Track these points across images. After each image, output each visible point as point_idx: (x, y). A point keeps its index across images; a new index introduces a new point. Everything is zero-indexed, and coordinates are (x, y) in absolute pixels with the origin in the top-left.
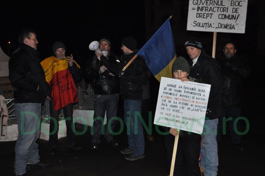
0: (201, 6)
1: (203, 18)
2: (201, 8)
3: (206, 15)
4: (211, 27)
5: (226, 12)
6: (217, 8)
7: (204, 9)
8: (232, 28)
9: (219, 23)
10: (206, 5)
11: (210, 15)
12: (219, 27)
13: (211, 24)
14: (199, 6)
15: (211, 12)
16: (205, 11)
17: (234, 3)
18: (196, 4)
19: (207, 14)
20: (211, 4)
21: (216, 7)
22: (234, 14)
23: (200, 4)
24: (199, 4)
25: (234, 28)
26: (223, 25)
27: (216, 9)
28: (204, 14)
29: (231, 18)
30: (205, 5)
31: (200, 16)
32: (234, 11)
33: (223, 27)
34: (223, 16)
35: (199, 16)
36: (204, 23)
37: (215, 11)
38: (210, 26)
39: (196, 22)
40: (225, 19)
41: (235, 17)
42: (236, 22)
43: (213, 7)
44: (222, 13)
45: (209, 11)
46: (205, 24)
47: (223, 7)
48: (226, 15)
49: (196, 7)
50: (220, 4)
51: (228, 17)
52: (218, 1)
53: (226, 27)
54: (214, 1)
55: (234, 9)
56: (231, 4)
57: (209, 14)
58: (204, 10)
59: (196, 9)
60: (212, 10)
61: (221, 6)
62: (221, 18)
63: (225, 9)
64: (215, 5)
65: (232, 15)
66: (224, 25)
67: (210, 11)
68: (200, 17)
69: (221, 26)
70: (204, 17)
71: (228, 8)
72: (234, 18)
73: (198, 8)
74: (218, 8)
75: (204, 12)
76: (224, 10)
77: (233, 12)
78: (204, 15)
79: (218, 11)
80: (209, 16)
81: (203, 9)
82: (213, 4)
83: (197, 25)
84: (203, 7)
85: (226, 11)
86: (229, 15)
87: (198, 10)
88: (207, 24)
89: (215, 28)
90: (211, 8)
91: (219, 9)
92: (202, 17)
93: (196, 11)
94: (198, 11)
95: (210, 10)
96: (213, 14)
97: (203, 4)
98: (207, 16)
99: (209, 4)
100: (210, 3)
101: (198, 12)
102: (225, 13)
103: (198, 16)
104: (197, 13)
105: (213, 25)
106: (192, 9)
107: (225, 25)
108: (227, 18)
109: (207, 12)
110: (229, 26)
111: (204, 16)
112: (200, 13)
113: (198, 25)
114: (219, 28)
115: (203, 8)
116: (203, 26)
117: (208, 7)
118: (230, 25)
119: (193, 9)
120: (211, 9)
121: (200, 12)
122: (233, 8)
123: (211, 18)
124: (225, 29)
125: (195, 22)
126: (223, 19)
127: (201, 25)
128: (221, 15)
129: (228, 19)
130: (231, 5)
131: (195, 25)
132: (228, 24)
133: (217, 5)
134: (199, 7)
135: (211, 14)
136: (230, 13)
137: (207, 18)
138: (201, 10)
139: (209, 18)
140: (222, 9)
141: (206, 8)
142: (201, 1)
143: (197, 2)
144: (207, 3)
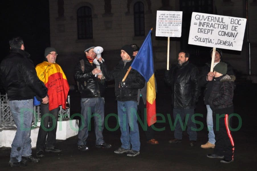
0: (202, 21)
1: (204, 33)
2: (202, 23)
3: (206, 30)
4: (211, 42)
5: (226, 29)
7: (205, 25)
8: (231, 45)
9: (218, 40)
11: (211, 31)
12: (219, 43)
13: (211, 40)
14: (201, 21)
17: (234, 22)
18: (198, 19)
19: (208, 30)
21: (216, 24)
22: (233, 32)
24: (201, 19)
25: (232, 45)
26: (222, 42)
27: (216, 26)
28: (205, 29)
29: (230, 35)
30: (206, 21)
31: (201, 32)
32: (233, 29)
33: (222, 43)
34: (223, 33)
35: (200, 31)
36: (205, 39)
37: (216, 28)
38: (210, 41)
39: (197, 37)
40: (225, 36)
42: (234, 39)
43: (214, 23)
44: (222, 30)
45: (210, 27)
46: (206, 40)
47: (224, 24)
48: (225, 32)
49: (198, 22)
50: (220, 21)
51: (228, 34)
52: (219, 18)
53: (225, 43)
54: (216, 18)
55: (233, 27)
56: (231, 21)
57: (210, 30)
59: (198, 24)
60: (213, 26)
61: (221, 23)
62: (221, 34)
64: (216, 22)
65: (231, 33)
66: (223, 41)
67: (211, 27)
68: (201, 33)
69: (221, 42)
70: (205, 32)
71: (228, 26)
72: (232, 36)
73: (200, 23)
74: (219, 24)
75: (205, 27)
76: (224, 28)
77: (232, 30)
78: (205, 30)
79: (218, 28)
80: (209, 32)
82: (214, 20)
83: (198, 39)
84: (205, 23)
85: (226, 28)
86: (228, 32)
87: (200, 25)
88: (208, 40)
89: (214, 43)
92: (203, 32)
93: (197, 27)
95: (211, 26)
96: (213, 30)
98: (208, 32)
100: (212, 19)
101: (199, 27)
102: (224, 30)
103: (199, 31)
104: (199, 28)
105: (212, 41)
106: (194, 24)
107: (224, 42)
108: (226, 35)
109: (208, 28)
110: (228, 43)
111: (205, 31)
112: (202, 29)
113: (199, 39)
114: (218, 44)
116: (204, 41)
117: (209, 23)
118: (228, 42)
119: (195, 24)
120: (212, 25)
121: (201, 27)
123: (211, 34)
124: (224, 45)
125: (196, 37)
126: (223, 36)
127: (202, 40)
128: (221, 32)
129: (227, 36)
130: (231, 23)
131: (196, 39)
133: (218, 22)
135: (212, 30)
136: (229, 30)
137: (207, 34)
138: (203, 26)
139: (209, 33)
140: (222, 26)
141: (207, 24)
142: (203, 16)
143: (199, 17)
144: (208, 19)
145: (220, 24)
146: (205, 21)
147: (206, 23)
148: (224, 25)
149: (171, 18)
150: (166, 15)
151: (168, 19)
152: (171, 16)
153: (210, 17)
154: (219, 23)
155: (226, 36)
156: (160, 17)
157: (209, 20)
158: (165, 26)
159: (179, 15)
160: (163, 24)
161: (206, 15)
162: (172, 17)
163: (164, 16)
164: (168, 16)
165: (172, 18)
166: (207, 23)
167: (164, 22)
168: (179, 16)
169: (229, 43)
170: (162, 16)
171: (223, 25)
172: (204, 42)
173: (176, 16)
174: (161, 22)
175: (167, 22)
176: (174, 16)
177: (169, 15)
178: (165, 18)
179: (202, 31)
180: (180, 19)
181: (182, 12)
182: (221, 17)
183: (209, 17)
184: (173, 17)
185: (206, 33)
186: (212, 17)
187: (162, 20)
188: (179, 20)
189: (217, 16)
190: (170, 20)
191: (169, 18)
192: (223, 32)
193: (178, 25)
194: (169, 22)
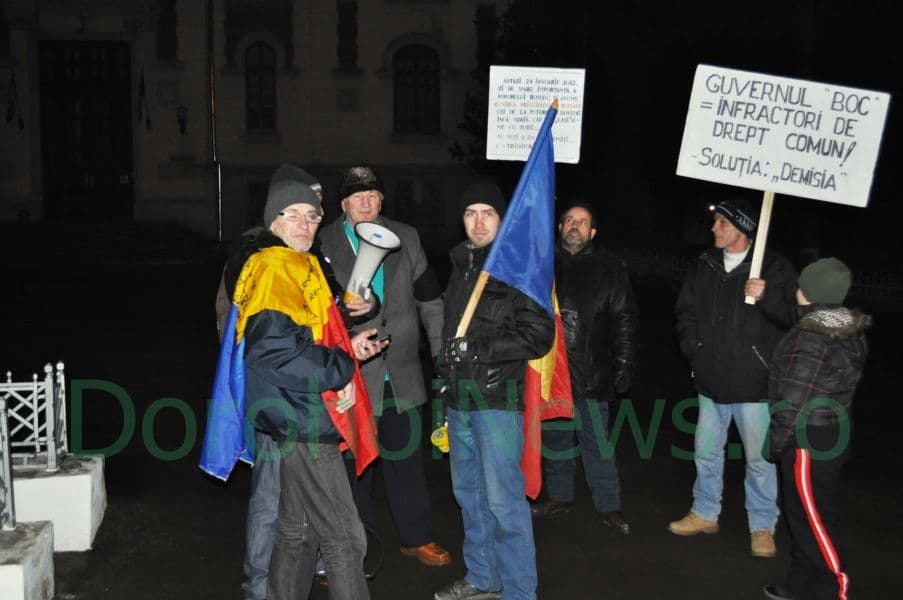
0: (731, 98)
1: (736, 139)
2: (730, 104)
3: (744, 131)
4: (759, 172)
5: (815, 127)
6: (786, 112)
7: (740, 110)
8: (828, 185)
9: (785, 164)
10: (751, 96)
11: (759, 132)
12: (785, 176)
13: (758, 164)
14: (726, 97)
15: (763, 123)
16: (745, 117)
17: (844, 103)
18: (715, 89)
19: (750, 127)
20: (766, 96)
21: (780, 108)
22: (840, 139)
23: (729, 92)
24: (726, 89)
25: (834, 186)
26: (798, 173)
27: (780, 115)
28: (739, 125)
29: (826, 150)
30: (745, 97)
31: (725, 133)
32: (839, 130)
33: (797, 178)
34: (802, 141)
35: (723, 131)
36: (737, 159)
37: (777, 122)
38: (756, 168)
39: (710, 150)
40: (808, 151)
41: (839, 149)
42: (841, 165)
44: (801, 131)
45: (758, 119)
46: (739, 162)
47: (806, 110)
48: (810, 138)
49: (716, 99)
50: (794, 99)
51: (819, 147)
52: (792, 88)
53: (806, 179)
54: (779, 87)
55: (841, 122)
56: (834, 102)
57: (755, 128)
58: (741, 114)
59: (715, 107)
60: (767, 116)
61: (798, 107)
62: (795, 145)
63: (811, 118)
64: (780, 102)
65: (831, 141)
66: (802, 171)
67: (761, 118)
68: (724, 137)
69: (793, 174)
70: (739, 136)
71: (820, 116)
72: (835, 153)
73: (723, 104)
74: (789, 111)
75: (739, 118)
76: (806, 122)
77: (835, 132)
78: (740, 129)
79: (786, 123)
80: (754, 136)
81: (737, 109)
82: (773, 95)
83: (711, 160)
84: (738, 103)
85: (815, 124)
86: (820, 140)
87: (721, 111)
88: (746, 163)
89: (770, 177)
90: (764, 107)
91: (792, 114)
92: (733, 135)
93: (712, 115)
94: (722, 114)
95: (760, 116)
96: (768, 130)
97: (739, 94)
98: (748, 136)
99: (758, 93)
100: (764, 93)
101: (719, 118)
102: (808, 131)
103: (718, 132)
105: (763, 166)
106: (702, 107)
107: (805, 174)
108: (814, 149)
109: (749, 121)
110: (818, 177)
111: (737, 132)
112: (727, 123)
113: (718, 161)
114: (782, 179)
115: (740, 106)
116: (732, 166)
117: (754, 106)
118: (820, 174)
119: (706, 105)
120: (764, 113)
121: (726, 117)
122: (838, 118)
123: (760, 143)
124: (803, 184)
125: (706, 152)
126: (803, 150)
127: (725, 164)
128: (796, 138)
129: (818, 153)
130: (832, 108)
131: (706, 160)
132: (815, 171)
133: (785, 101)
134: (726, 102)
135: (764, 130)
136: (825, 132)
137: (747, 141)
138: (731, 113)
139: (753, 141)
140: (800, 118)
141: (747, 109)
142: (734, 80)
143: (719, 83)
144: (753, 90)
145: (793, 110)
146: (740, 99)
147: (744, 103)
148: (809, 113)
149: (541, 93)
150: (524, 85)
151: (532, 97)
152: (542, 85)
153: (760, 83)
154: (789, 106)
155: (812, 153)
156: (501, 88)
157: (754, 94)
158: (521, 123)
159: (572, 83)
160: (512, 117)
161: (744, 77)
162: (545, 89)
163: (516, 86)
164: (530, 85)
165: (546, 93)
166: (749, 104)
167: (517, 109)
168: (571, 88)
169: (823, 180)
170: (510, 85)
171: (802, 112)
172: (733, 169)
173: (560, 86)
174: (508, 110)
175: (528, 110)
176: (553, 86)
177: (534, 82)
178: (521, 93)
179: (728, 130)
180: (575, 98)
181: (582, 72)
182: (798, 84)
183: (754, 82)
184: (551, 90)
185: (742, 140)
186: (766, 84)
187: (509, 100)
188: (570, 102)
189: (785, 82)
190: (539, 101)
191: (535, 93)
192: (801, 136)
193: (567, 120)
194: (535, 109)
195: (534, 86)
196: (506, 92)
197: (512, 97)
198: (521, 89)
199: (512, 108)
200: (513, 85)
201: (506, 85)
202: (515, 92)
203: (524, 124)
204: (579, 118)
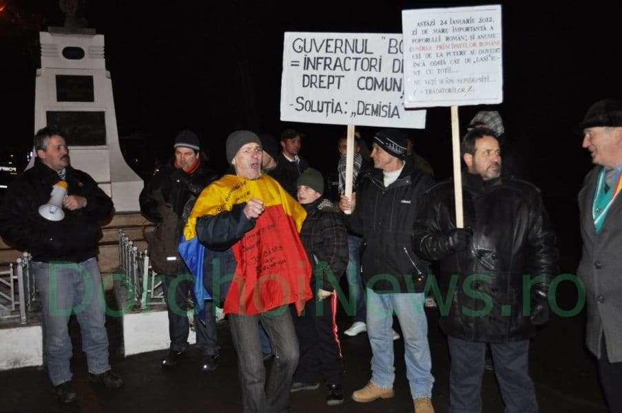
0: (311, 56)
1: (320, 87)
2: (312, 61)
3: (325, 79)
4: (341, 111)
5: (378, 70)
6: (355, 60)
7: (320, 63)
8: (393, 114)
9: (359, 102)
10: (327, 51)
11: (336, 79)
12: (361, 111)
13: (339, 104)
14: (309, 55)
15: (338, 71)
16: (325, 69)
17: (398, 47)
18: (300, 50)
19: (329, 76)
20: (338, 50)
21: (350, 58)
22: (398, 76)
23: (310, 51)
24: (308, 49)
25: (398, 114)
26: (370, 107)
27: (350, 64)
28: (320, 76)
29: (388, 87)
30: (322, 53)
31: (311, 84)
32: (396, 69)
33: (369, 112)
34: (370, 82)
35: (308, 81)
36: (323, 102)
37: (349, 70)
38: (337, 109)
39: (302, 98)
40: (375, 89)
41: (399, 85)
42: (401, 97)
43: (342, 56)
44: (367, 74)
45: (334, 69)
46: (325, 105)
47: (369, 56)
48: (375, 78)
49: (300, 57)
50: (360, 49)
51: (383, 85)
52: (357, 40)
53: (376, 112)
54: (347, 40)
55: (397, 63)
56: (390, 47)
57: (333, 77)
58: (321, 67)
59: (302, 64)
60: (341, 66)
61: (363, 55)
62: (365, 87)
63: (374, 62)
64: (349, 53)
65: (391, 79)
66: (373, 105)
67: (337, 68)
68: (311, 87)
69: (365, 109)
70: (322, 85)
71: (380, 59)
72: (396, 88)
73: (307, 60)
74: (357, 59)
75: (321, 70)
76: (370, 67)
77: (393, 72)
78: (322, 78)
79: (355, 69)
80: (333, 83)
81: (318, 63)
82: (343, 49)
83: (304, 107)
84: (318, 58)
85: (377, 67)
86: (383, 79)
87: (306, 67)
88: (330, 105)
89: (349, 114)
90: (338, 59)
91: (359, 62)
92: (317, 84)
93: (300, 70)
94: (307, 68)
95: (335, 66)
96: (343, 76)
97: (318, 51)
98: (329, 83)
99: (332, 49)
100: (336, 47)
101: (306, 72)
102: (373, 73)
103: (306, 84)
104: (304, 76)
105: (343, 106)
106: (292, 65)
107: (375, 108)
108: (379, 87)
109: (328, 72)
110: (385, 108)
111: (321, 81)
112: (312, 76)
113: (307, 106)
114: (358, 114)
115: (320, 61)
116: (320, 109)
117: (330, 58)
118: (386, 106)
119: (295, 64)
120: (338, 64)
121: (310, 71)
122: (395, 60)
123: (339, 88)
124: (374, 117)
125: (300, 100)
126: (371, 89)
127: (315, 108)
128: (365, 80)
129: (383, 90)
130: (389, 52)
131: (300, 107)
132: (382, 105)
133: (353, 51)
134: (309, 59)
135: (339, 77)
136: (386, 73)
137: (328, 88)
138: (314, 67)
139: (334, 87)
140: (366, 63)
141: (325, 62)
142: (313, 41)
143: (302, 45)
144: (328, 46)
145: (360, 58)
146: (318, 55)
147: (322, 58)
148: (371, 59)
149: (456, 34)
150: (438, 26)
151: (447, 39)
152: (457, 26)
153: (332, 40)
154: (356, 55)
155: (378, 91)
156: (415, 32)
157: (329, 49)
158: (439, 67)
159: (489, 20)
160: (428, 61)
161: (320, 37)
162: (460, 29)
163: (430, 29)
164: (444, 26)
165: (462, 33)
166: (326, 58)
167: (433, 53)
168: (488, 25)
169: (389, 110)
170: (424, 28)
171: (367, 58)
172: (321, 111)
173: (477, 24)
174: (423, 54)
175: (444, 52)
176: (469, 25)
177: (448, 22)
178: (436, 35)
179: (314, 81)
180: (493, 36)
181: (497, 9)
182: (360, 36)
183: (328, 40)
184: (467, 29)
185: (325, 87)
186: (336, 40)
187: (423, 44)
188: (489, 40)
189: (351, 36)
190: (455, 42)
191: (450, 34)
192: (368, 78)
193: (486, 59)
194: (451, 50)
195: (449, 26)
196: (420, 35)
197: (427, 40)
198: (435, 31)
199: (428, 52)
200: (427, 27)
201: (420, 29)
202: (431, 35)
203: (443, 67)
204: (499, 56)
